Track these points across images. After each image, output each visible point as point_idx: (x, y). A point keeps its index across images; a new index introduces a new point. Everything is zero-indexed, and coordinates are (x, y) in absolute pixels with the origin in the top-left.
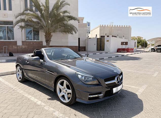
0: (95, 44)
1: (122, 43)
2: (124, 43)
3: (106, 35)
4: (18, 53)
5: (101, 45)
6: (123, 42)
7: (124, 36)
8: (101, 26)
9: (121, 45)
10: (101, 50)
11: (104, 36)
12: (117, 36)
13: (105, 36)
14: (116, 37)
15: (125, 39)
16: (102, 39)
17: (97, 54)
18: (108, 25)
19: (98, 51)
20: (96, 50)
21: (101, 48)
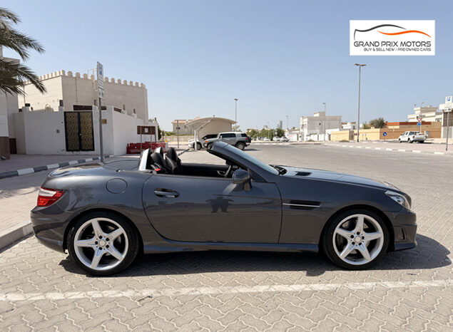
0: (58, 131)
1: (141, 130)
2: (146, 130)
3: (95, 105)
5: (80, 132)
6: (144, 128)
7: (134, 110)
8: (66, 74)
9: (138, 133)
10: (81, 149)
11: (90, 108)
12: (122, 108)
13: (93, 106)
14: (120, 111)
15: (138, 117)
16: (84, 114)
18: (85, 75)
19: (70, 153)
20: (65, 148)
21: (80, 142)
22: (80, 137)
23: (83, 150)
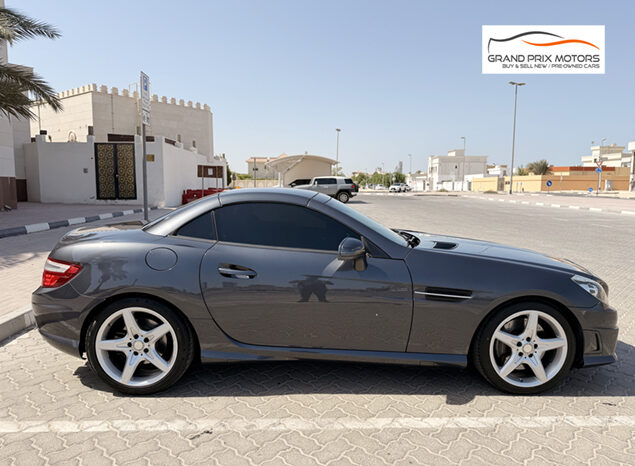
1: (203, 171)
2: (210, 172)
3: (139, 133)
5: (116, 172)
6: (206, 168)
7: (194, 142)
8: (99, 90)
9: (199, 175)
10: (117, 197)
11: (131, 138)
12: (176, 140)
13: (136, 135)
14: (173, 143)
15: (199, 153)
16: (122, 147)
18: (126, 92)
19: (103, 202)
20: (95, 195)
21: (117, 187)
22: (116, 179)
23: (120, 199)
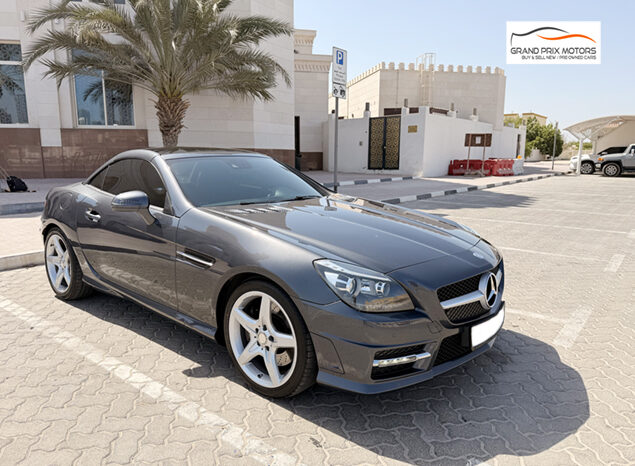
0: (361, 144)
1: (470, 140)
2: (478, 140)
3: (406, 106)
4: (45, 177)
5: (384, 145)
7: (475, 110)
8: (387, 67)
9: (466, 145)
10: (384, 167)
11: (399, 111)
12: (449, 109)
13: (403, 108)
14: (445, 112)
15: (479, 120)
16: (391, 120)
17: (369, 181)
18: (412, 65)
19: (372, 171)
20: (367, 165)
21: (384, 158)
22: (384, 150)
23: (386, 169)
